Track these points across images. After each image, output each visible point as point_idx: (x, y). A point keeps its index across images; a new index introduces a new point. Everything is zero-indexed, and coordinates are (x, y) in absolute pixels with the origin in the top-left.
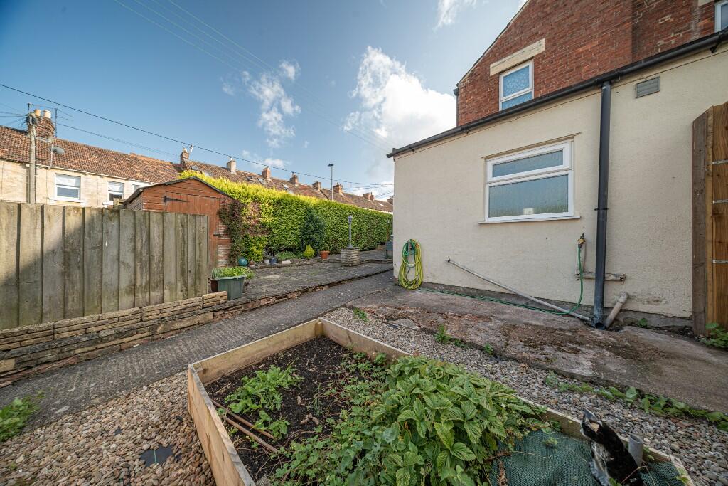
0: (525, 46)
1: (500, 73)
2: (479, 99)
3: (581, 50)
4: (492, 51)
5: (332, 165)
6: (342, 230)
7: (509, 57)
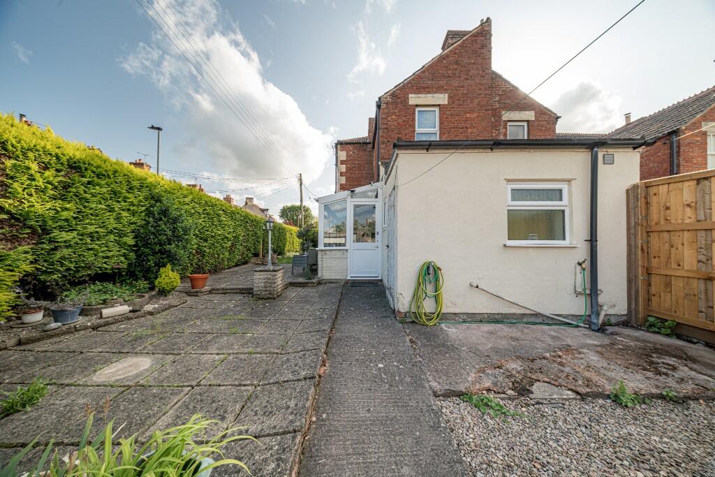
0: (435, 93)
1: (417, 106)
2: (400, 121)
3: (468, 115)
4: (410, 82)
5: (159, 129)
6: (212, 237)
7: (423, 95)
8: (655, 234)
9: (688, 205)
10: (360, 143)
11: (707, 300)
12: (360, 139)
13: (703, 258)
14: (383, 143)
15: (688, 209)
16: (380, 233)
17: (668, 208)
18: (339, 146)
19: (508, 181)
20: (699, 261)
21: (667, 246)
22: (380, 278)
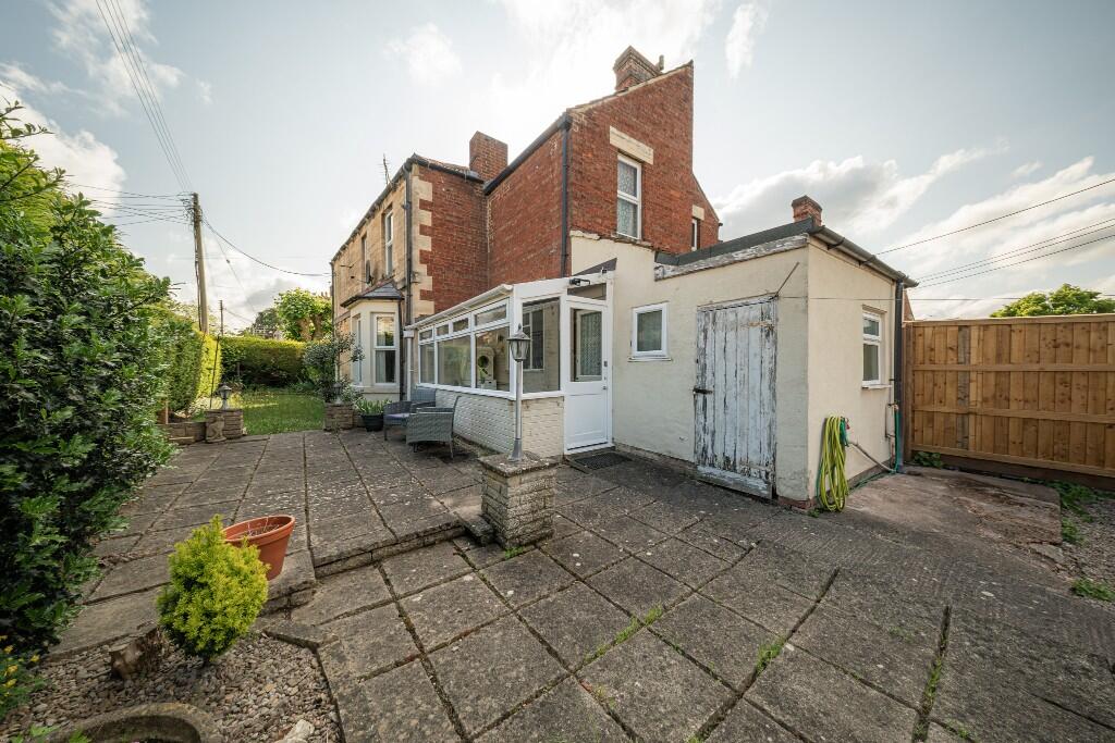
1: (619, 150)
8: (920, 373)
9: (951, 348)
10: (462, 176)
11: (963, 431)
12: (456, 167)
13: (960, 395)
14: (576, 198)
15: (950, 351)
16: (610, 365)
17: (932, 350)
18: (415, 167)
19: (865, 308)
20: (958, 398)
21: (931, 385)
22: (610, 445)
